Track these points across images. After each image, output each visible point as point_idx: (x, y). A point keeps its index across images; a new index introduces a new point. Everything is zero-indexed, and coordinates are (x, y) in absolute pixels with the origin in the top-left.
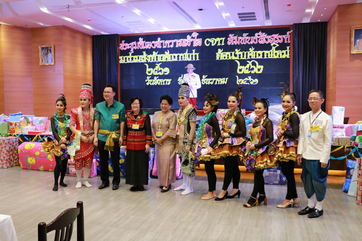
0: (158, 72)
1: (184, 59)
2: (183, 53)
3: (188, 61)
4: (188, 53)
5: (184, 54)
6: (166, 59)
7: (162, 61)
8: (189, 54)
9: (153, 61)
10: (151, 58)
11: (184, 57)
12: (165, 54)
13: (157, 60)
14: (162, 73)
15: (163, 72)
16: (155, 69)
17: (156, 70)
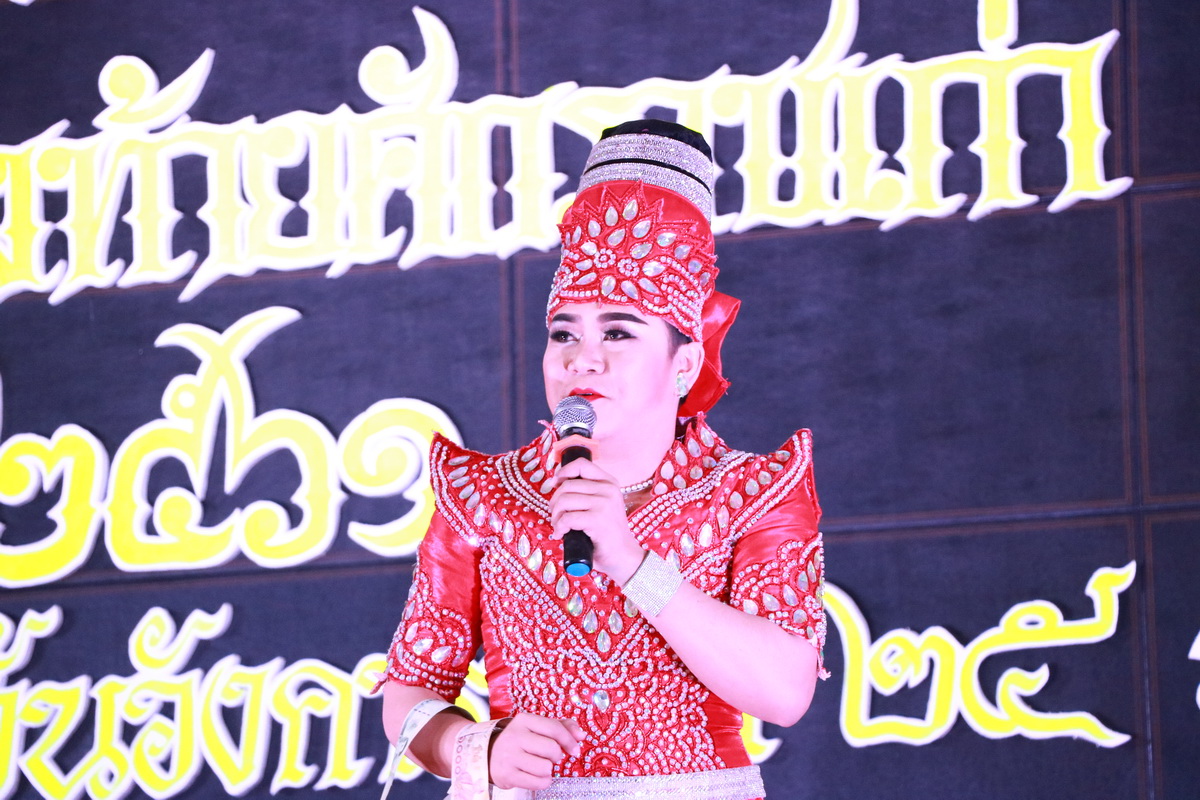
0: (215, 508)
1: (786, 187)
2: (753, 64)
3: (861, 229)
4: (869, 43)
5: (787, 75)
6: (398, 213)
7: (292, 256)
8: (892, 65)
9: (104, 275)
10: (55, 205)
11: (788, 147)
12: (363, 104)
13: (191, 236)
14: (295, 516)
15: (320, 499)
16: (144, 446)
17: (166, 474)
